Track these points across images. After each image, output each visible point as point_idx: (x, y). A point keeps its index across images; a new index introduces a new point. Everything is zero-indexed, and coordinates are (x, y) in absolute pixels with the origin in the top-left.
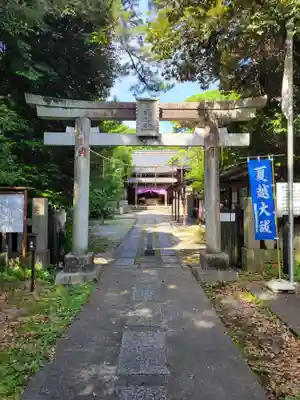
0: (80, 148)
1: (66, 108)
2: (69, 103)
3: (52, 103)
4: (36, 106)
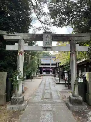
0: (20, 52)
1: (15, 36)
2: (16, 34)
3: (10, 34)
4: (3, 35)
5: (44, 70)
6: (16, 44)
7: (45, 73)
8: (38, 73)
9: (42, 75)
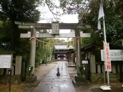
2: (29, 24)
3: (24, 24)
4: (18, 25)
5: (59, 55)
6: (29, 32)
7: (59, 58)
8: (53, 59)
9: (57, 60)
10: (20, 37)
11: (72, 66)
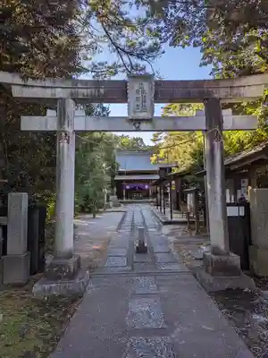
1: (47, 87)
3: (30, 82)
4: (10, 84)
6: (50, 112)
8: (111, 197)
9: (123, 203)
10: (22, 129)
11: (174, 220)
